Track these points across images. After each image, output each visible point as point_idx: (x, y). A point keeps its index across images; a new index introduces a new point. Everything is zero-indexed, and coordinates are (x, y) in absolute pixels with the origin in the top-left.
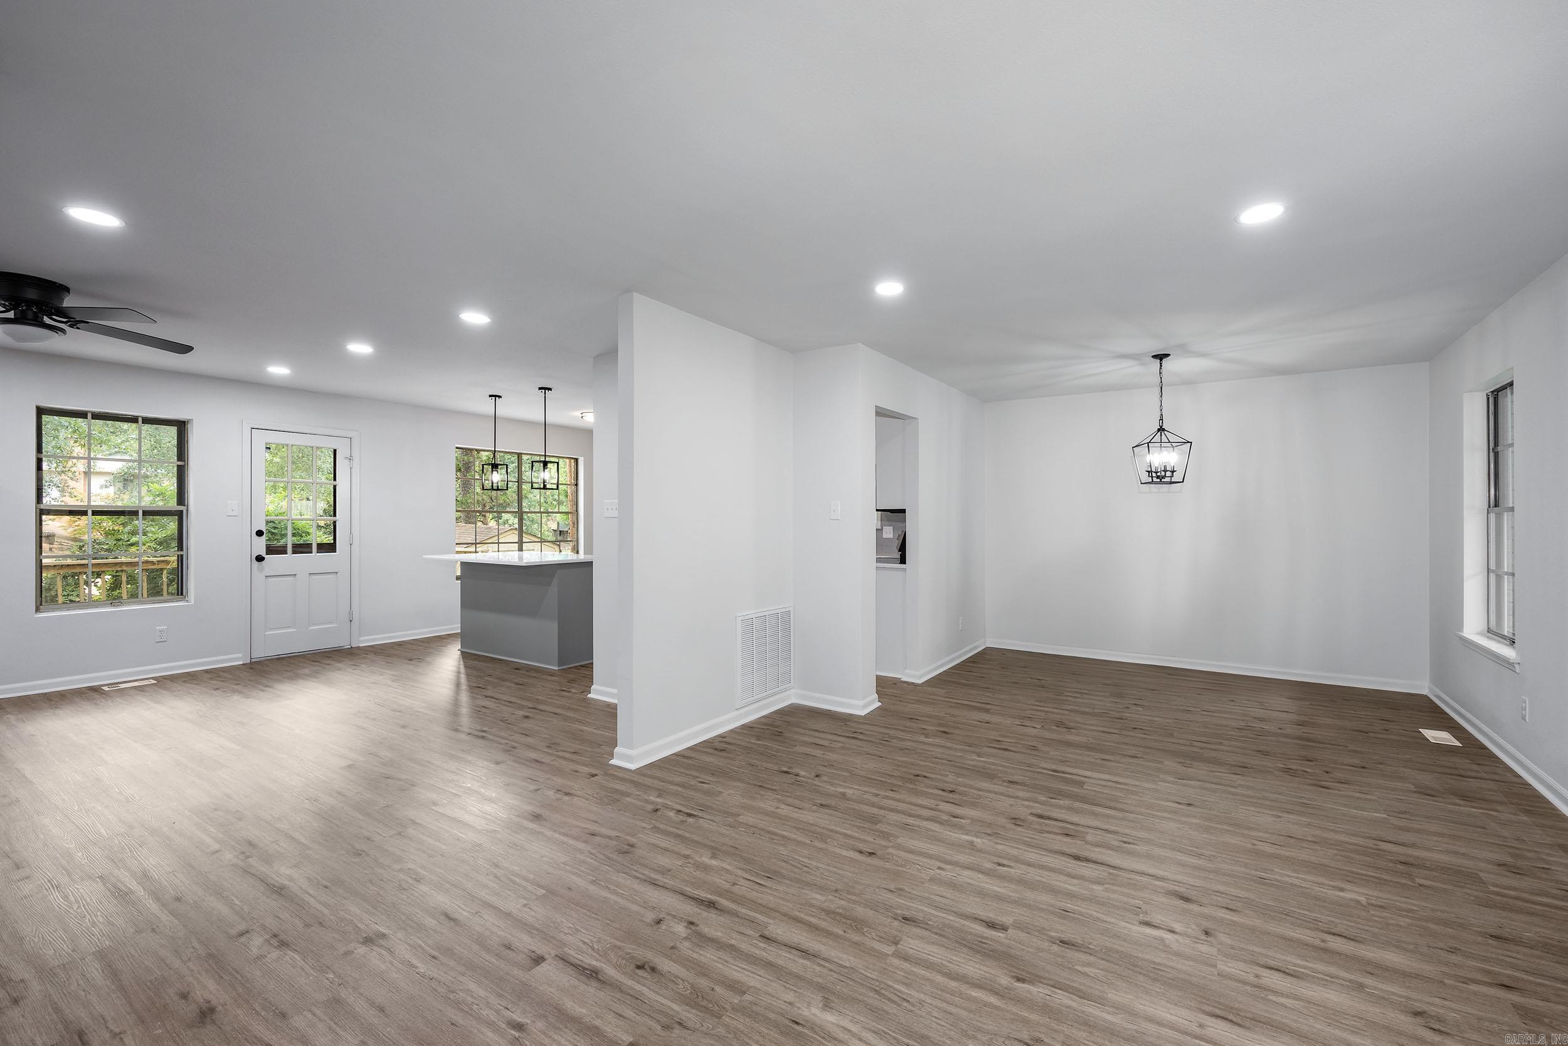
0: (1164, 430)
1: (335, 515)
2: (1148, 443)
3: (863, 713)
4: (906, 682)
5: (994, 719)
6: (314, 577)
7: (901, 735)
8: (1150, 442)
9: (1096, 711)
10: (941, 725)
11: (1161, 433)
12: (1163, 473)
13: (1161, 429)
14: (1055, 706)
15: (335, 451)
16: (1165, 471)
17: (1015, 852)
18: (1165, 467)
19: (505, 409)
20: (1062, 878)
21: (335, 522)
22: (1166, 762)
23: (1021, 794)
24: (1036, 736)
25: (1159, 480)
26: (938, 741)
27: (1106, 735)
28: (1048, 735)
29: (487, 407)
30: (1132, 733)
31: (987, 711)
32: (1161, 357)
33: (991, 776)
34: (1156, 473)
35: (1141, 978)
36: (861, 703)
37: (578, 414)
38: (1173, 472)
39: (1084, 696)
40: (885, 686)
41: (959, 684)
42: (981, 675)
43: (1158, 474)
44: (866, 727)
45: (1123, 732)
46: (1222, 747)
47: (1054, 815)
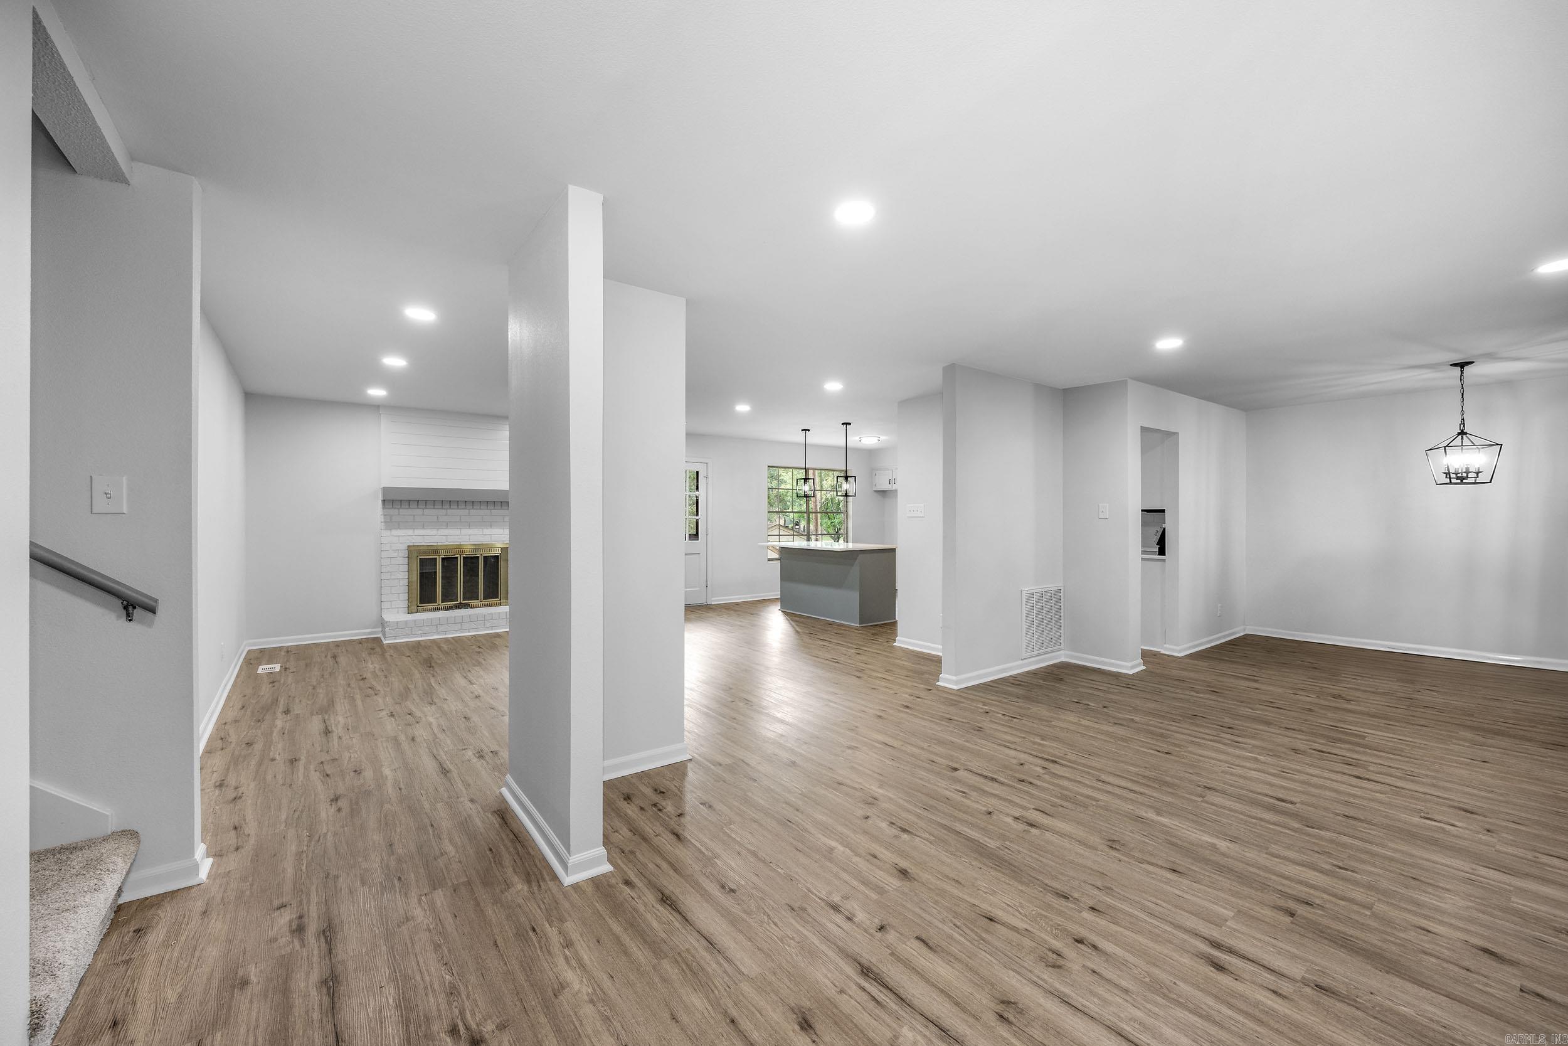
0: (1466, 433)
1: (697, 515)
2: (1445, 447)
3: (1131, 672)
4: (1165, 655)
5: (1263, 687)
6: (687, 556)
7: (1172, 689)
8: (1447, 446)
9: (1379, 690)
10: (1209, 686)
11: (1462, 436)
12: (1465, 475)
13: (1462, 433)
14: (1333, 683)
15: (697, 473)
16: (1467, 472)
17: (1298, 768)
18: (1467, 469)
19: (812, 438)
20: (1345, 786)
21: (697, 521)
22: (1460, 733)
23: (1299, 736)
24: (1310, 702)
25: (1459, 481)
26: (1208, 696)
27: (1391, 709)
28: (1323, 702)
29: (800, 438)
30: (1422, 710)
31: (1256, 681)
32: (1462, 365)
33: (1268, 723)
34: (1456, 474)
35: (1419, 842)
36: (1129, 664)
37: (857, 438)
38: (1478, 473)
39: (1365, 679)
40: (1146, 655)
41: (1223, 660)
42: (1245, 655)
43: (1458, 475)
44: (1137, 682)
45: (1412, 708)
46: (1535, 729)
47: (1333, 752)
